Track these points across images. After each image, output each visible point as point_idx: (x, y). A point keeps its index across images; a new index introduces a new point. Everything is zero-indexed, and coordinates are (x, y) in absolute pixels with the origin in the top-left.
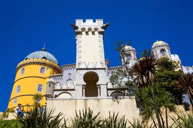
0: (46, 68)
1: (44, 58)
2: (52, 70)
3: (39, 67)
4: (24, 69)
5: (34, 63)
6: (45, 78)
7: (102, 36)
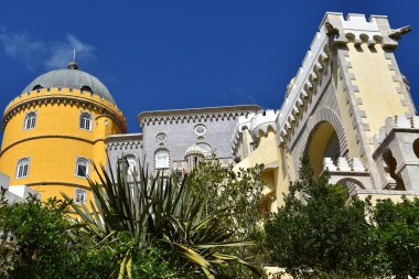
0: (94, 115)
1: (86, 88)
2: (109, 121)
3: (76, 112)
4: (33, 114)
5: (62, 100)
6: (93, 143)
7: (392, 55)
